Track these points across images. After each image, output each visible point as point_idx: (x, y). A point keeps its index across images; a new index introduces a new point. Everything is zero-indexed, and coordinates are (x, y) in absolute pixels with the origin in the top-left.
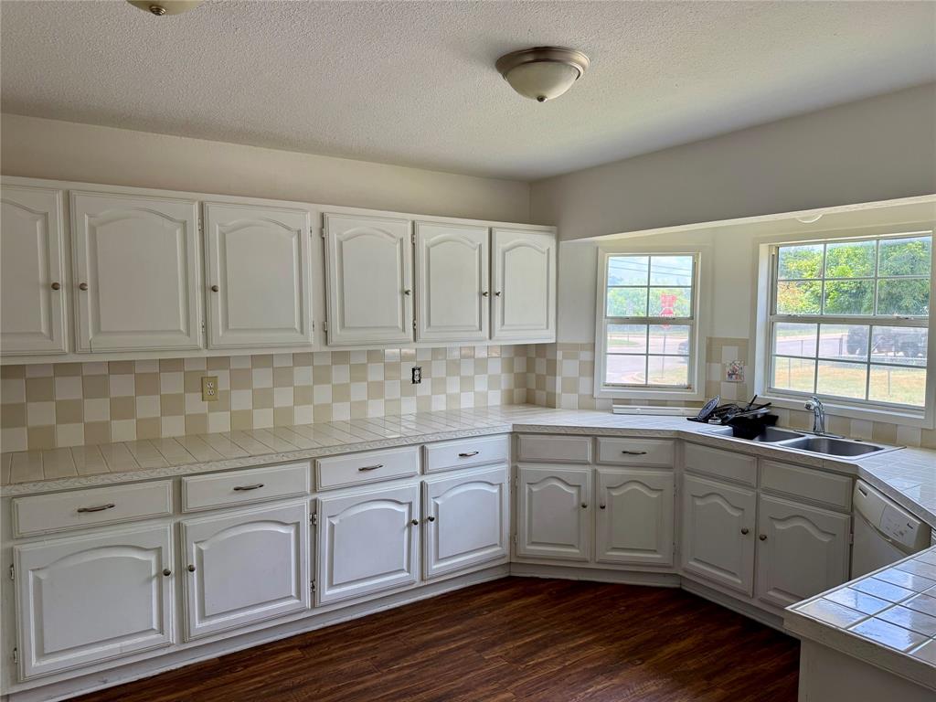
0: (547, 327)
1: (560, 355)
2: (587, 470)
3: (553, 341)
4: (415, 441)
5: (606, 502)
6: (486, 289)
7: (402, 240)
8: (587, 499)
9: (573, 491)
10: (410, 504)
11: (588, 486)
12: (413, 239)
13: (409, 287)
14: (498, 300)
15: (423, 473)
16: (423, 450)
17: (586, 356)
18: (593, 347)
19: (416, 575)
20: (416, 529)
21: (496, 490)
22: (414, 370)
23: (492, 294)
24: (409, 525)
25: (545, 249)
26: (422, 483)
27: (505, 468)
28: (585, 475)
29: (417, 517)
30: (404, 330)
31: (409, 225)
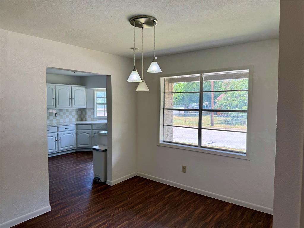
0: (84, 105)
1: (87, 111)
2: (91, 131)
3: (86, 108)
4: (56, 126)
5: (94, 136)
6: (71, 98)
7: (53, 89)
8: (91, 136)
9: (88, 135)
10: (55, 137)
11: (91, 133)
12: (55, 89)
13: (54, 98)
14: (73, 100)
15: (58, 132)
16: (58, 128)
17: (92, 111)
18: (94, 109)
19: (57, 150)
20: (57, 142)
21: (73, 135)
22: (56, 114)
23: (72, 99)
24: (55, 141)
25: (83, 90)
26: (58, 134)
27: (75, 131)
28: (90, 132)
29: (57, 139)
30: (53, 106)
31: (54, 86)
